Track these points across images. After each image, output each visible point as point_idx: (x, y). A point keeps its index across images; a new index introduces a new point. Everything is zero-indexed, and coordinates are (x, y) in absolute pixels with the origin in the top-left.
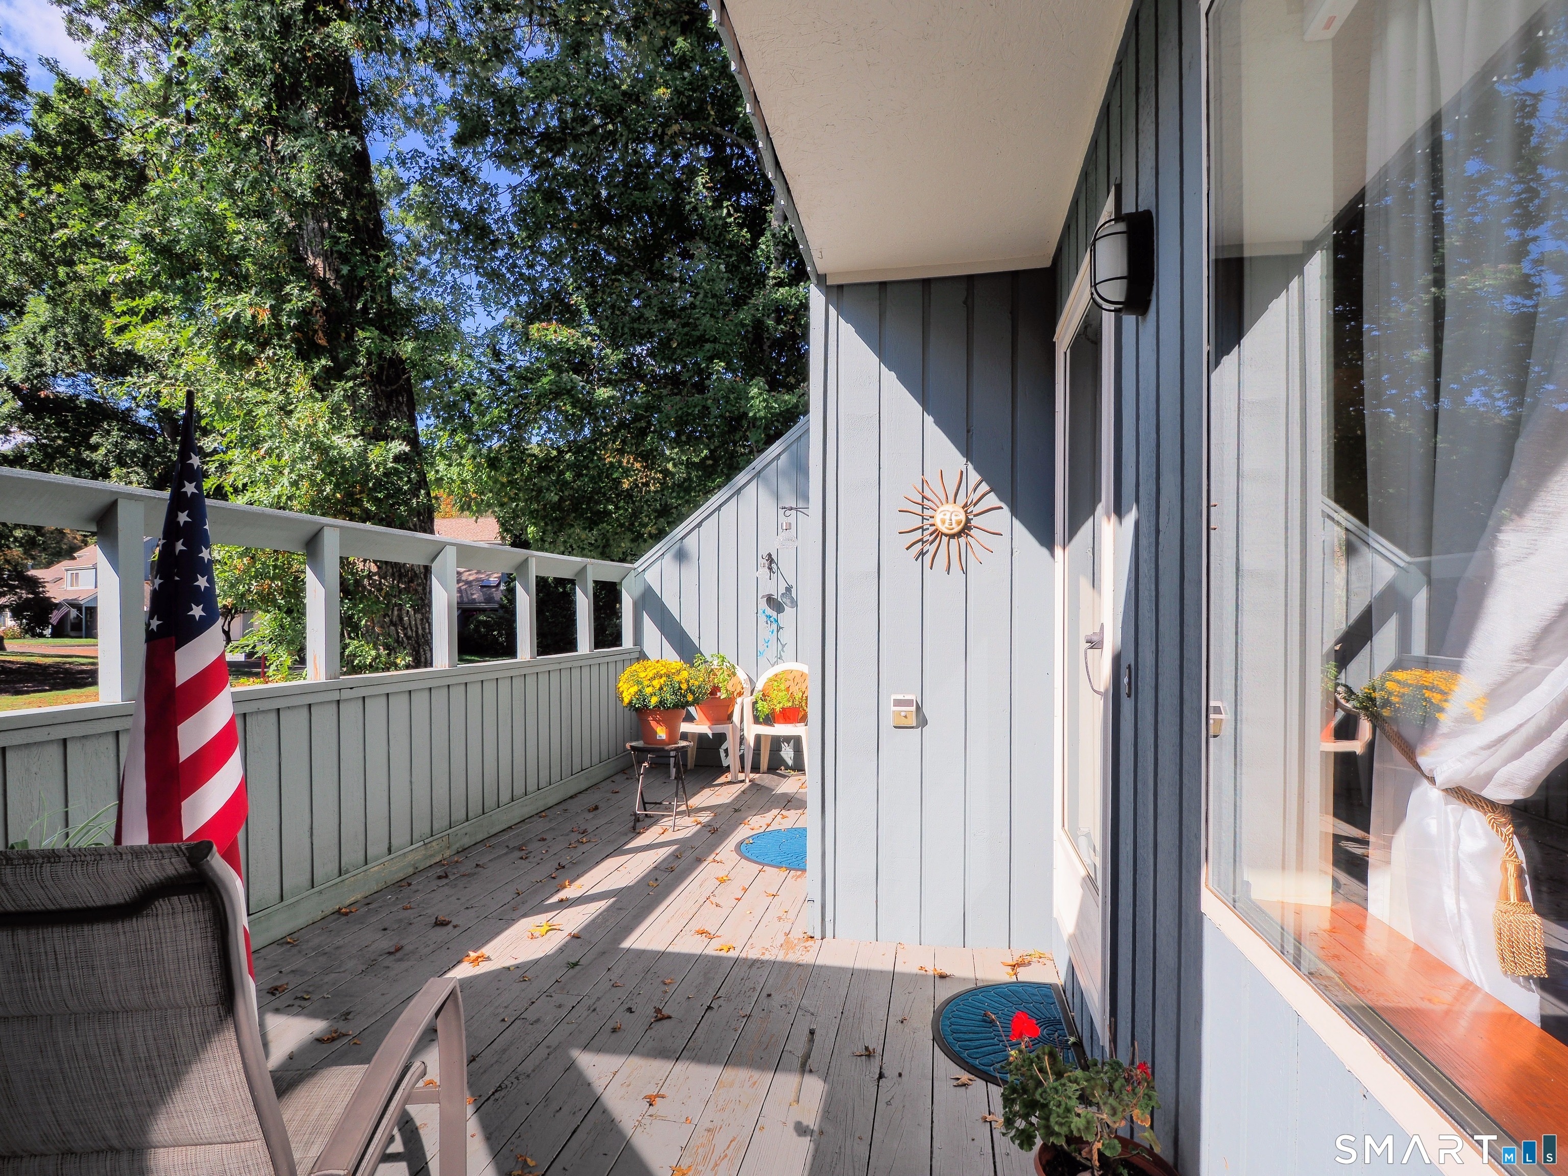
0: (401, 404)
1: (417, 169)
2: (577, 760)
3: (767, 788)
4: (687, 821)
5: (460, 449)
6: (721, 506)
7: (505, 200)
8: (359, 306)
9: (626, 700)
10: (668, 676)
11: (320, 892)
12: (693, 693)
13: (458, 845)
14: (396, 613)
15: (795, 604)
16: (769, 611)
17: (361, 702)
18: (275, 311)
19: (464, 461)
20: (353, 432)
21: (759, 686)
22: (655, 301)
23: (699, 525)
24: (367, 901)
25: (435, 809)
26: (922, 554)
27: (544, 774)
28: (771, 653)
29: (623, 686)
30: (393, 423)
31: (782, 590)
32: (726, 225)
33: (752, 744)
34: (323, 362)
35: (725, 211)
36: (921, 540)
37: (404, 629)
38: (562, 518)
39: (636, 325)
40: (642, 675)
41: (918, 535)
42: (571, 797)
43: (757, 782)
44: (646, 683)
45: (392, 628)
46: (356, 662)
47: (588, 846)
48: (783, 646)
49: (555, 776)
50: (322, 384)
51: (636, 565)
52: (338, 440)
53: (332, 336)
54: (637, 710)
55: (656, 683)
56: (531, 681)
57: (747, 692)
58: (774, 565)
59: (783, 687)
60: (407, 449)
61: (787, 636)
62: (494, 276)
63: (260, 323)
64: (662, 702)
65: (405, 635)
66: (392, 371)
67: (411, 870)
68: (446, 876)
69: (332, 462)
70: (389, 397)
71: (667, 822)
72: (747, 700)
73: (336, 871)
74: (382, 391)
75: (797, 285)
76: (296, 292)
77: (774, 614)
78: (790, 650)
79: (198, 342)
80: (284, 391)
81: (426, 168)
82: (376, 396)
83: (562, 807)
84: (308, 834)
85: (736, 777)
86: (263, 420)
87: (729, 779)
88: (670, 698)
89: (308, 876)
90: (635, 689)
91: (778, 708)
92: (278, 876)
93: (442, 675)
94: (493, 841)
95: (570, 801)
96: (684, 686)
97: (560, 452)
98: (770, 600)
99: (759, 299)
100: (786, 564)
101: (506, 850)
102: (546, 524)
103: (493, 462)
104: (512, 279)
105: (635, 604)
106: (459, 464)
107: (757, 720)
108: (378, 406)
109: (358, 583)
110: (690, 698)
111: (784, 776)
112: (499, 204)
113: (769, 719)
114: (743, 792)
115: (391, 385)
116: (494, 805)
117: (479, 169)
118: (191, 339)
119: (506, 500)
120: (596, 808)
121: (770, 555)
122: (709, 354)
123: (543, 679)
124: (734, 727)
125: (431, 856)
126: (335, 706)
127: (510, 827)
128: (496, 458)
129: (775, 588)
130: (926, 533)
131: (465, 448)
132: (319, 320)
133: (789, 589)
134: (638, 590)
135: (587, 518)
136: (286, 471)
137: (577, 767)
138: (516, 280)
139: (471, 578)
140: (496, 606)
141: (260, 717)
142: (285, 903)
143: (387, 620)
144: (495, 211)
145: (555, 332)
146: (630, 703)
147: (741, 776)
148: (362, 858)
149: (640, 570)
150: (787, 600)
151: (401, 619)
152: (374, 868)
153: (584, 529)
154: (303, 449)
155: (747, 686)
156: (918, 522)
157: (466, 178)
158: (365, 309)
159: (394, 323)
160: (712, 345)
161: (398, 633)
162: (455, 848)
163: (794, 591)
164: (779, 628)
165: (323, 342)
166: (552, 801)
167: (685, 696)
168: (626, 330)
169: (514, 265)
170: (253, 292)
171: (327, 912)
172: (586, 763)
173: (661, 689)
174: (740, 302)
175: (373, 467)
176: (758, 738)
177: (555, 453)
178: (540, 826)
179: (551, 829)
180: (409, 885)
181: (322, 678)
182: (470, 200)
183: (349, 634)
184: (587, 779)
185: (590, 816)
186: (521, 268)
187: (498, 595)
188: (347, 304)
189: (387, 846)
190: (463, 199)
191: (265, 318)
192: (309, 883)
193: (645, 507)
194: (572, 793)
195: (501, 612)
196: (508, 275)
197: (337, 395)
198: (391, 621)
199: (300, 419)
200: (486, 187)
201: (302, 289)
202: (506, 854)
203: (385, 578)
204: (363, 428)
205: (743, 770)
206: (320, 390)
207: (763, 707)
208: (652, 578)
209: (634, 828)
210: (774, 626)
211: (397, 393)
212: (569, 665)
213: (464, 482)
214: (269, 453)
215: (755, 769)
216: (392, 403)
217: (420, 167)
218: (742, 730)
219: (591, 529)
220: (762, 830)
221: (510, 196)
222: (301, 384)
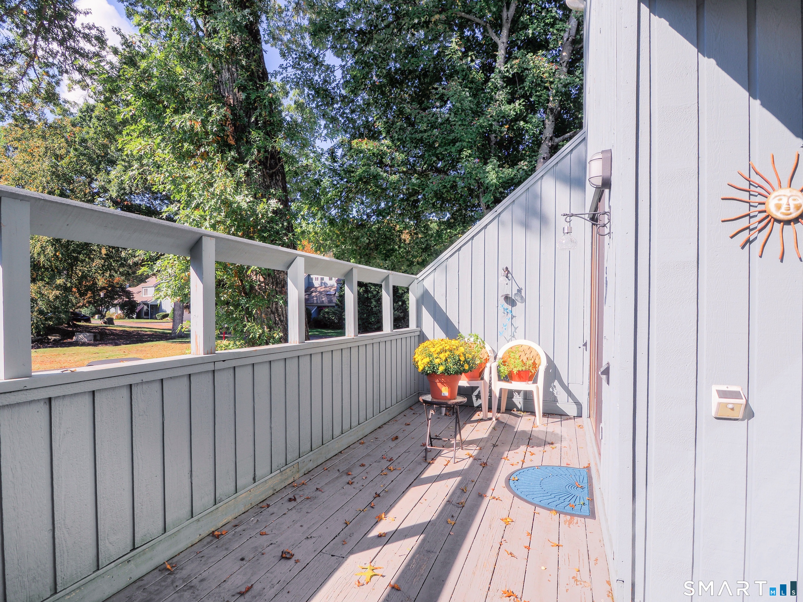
0: (278, 181)
1: (291, 58)
2: (383, 402)
3: (510, 426)
4: (461, 453)
5: (314, 215)
6: (473, 237)
7: (338, 74)
8: (253, 119)
9: (421, 368)
10: (451, 351)
11: (198, 520)
12: (468, 363)
13: (305, 469)
14: (274, 306)
15: (524, 300)
16: (506, 306)
17: (232, 371)
18: (204, 123)
19: (316, 221)
20: (246, 192)
21: (500, 355)
22: (425, 119)
23: (459, 249)
24: (236, 522)
25: (288, 446)
26: (749, 242)
27: (362, 414)
28: (508, 334)
29: (418, 357)
30: (272, 190)
31: (515, 291)
32: (470, 68)
33: (498, 395)
34: (232, 153)
35: (469, 59)
36: (748, 228)
37: (279, 316)
38: (370, 254)
39: (413, 136)
40: (432, 350)
41: (744, 222)
42: (379, 427)
43: (501, 420)
44: (435, 356)
45: (272, 315)
46: (251, 336)
47: (395, 473)
48: (516, 329)
49: (370, 415)
50: (231, 168)
51: (418, 276)
52: (238, 198)
53: (238, 140)
54: (427, 374)
55: (443, 356)
56: (354, 351)
57: (492, 359)
58: (509, 275)
59: (517, 356)
60: (281, 207)
61: (519, 322)
62: (333, 120)
63: (195, 130)
64: (446, 370)
65: (280, 319)
66: (272, 161)
67: (271, 492)
68: (295, 500)
69: (234, 212)
70: (271, 176)
71: (447, 454)
72: (494, 365)
73: (212, 501)
74: (267, 173)
75: (514, 102)
76: (215, 109)
77: (510, 307)
78: (520, 331)
79: (162, 145)
80: (210, 173)
81: (296, 58)
82: (263, 176)
83: (373, 435)
84: (188, 476)
85: (486, 416)
86: (194, 187)
87: (481, 417)
88: (453, 368)
89: (189, 508)
90: (427, 360)
91: (515, 371)
92: (161, 513)
93: (293, 349)
94: (329, 464)
95: (379, 430)
96: (462, 359)
97: (369, 216)
98: (507, 298)
99: (492, 110)
100: (518, 274)
101: (337, 474)
102: (361, 257)
103: (332, 222)
104: (343, 121)
105: (417, 301)
106: (313, 223)
107: (500, 379)
108: (265, 182)
109: (252, 287)
110: (466, 367)
111: (518, 416)
112: (335, 77)
113: (509, 378)
114: (494, 428)
115: (272, 169)
116: (330, 438)
117: (324, 55)
118: (159, 144)
119: (339, 243)
120: (397, 438)
121: (507, 268)
122: (459, 149)
123: (362, 350)
124: (485, 383)
125: (286, 479)
126: (210, 375)
127: (341, 452)
128: (334, 219)
129: (511, 291)
130: (753, 220)
131: (316, 214)
132: (229, 129)
133: (519, 291)
134: (419, 292)
135: (383, 254)
136: (208, 218)
137: (383, 408)
138: (345, 121)
139: (322, 290)
140: (334, 305)
141: (145, 386)
142: (167, 534)
143: (269, 310)
144: (333, 82)
145: (366, 144)
146: (424, 369)
147: (490, 415)
148: (234, 488)
149: (420, 279)
150: (518, 298)
151: (277, 310)
152: (242, 494)
153: (382, 260)
154: (216, 203)
155: (492, 355)
156: (744, 209)
157: (317, 62)
158: (256, 120)
159: (273, 129)
160: (461, 143)
161: (275, 318)
162: (302, 472)
163: (523, 292)
164: (513, 317)
165: (232, 142)
166: (367, 431)
167: (463, 366)
168: (408, 139)
169: (344, 113)
170: (192, 112)
171: (204, 535)
172: (389, 405)
173: (446, 360)
174: (478, 113)
175: (260, 216)
176: (501, 390)
177: (365, 217)
178: (360, 451)
179: (368, 455)
180: (268, 506)
181: (201, 354)
182: (320, 76)
183: (247, 319)
184: (389, 414)
185: (393, 444)
186: (347, 114)
187: (335, 300)
188: (246, 120)
189: (252, 476)
190: (315, 75)
191: (198, 127)
192: (189, 513)
193: (416, 247)
194: (379, 425)
195: (336, 308)
196: (340, 119)
197: (240, 173)
198: (272, 311)
199: (218, 187)
200: (328, 67)
201: (218, 108)
202: (337, 478)
203: (268, 285)
204: (255, 195)
205: (490, 409)
206: (230, 171)
207: (505, 370)
208: (428, 284)
209: (425, 458)
210: (510, 315)
211: (275, 174)
212: (378, 340)
213: (316, 233)
214: (197, 207)
215: (499, 410)
216: (273, 180)
217: (293, 59)
218: (490, 386)
219: (386, 260)
220: (519, 467)
221: (341, 71)
222: (220, 169)
